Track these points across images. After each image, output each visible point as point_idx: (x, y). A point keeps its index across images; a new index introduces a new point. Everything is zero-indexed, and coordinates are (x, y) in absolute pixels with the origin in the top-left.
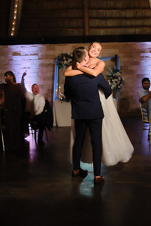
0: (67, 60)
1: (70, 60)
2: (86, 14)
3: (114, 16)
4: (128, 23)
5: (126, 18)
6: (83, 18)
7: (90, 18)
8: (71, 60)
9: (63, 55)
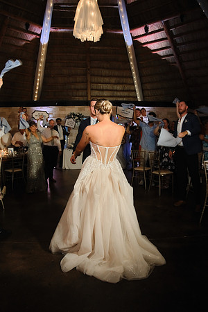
0: (75, 118)
2: (89, 86)
3: (108, 88)
4: (118, 94)
5: (117, 90)
6: (86, 89)
7: (92, 89)
8: (78, 118)
9: (71, 114)
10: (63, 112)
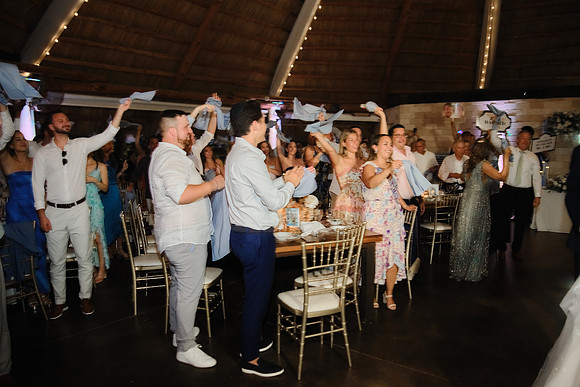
0: (563, 123)
1: (568, 123)
8: (570, 123)
9: (555, 115)
10: (538, 112)
